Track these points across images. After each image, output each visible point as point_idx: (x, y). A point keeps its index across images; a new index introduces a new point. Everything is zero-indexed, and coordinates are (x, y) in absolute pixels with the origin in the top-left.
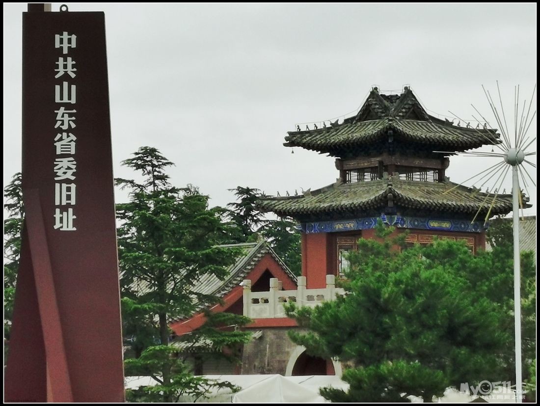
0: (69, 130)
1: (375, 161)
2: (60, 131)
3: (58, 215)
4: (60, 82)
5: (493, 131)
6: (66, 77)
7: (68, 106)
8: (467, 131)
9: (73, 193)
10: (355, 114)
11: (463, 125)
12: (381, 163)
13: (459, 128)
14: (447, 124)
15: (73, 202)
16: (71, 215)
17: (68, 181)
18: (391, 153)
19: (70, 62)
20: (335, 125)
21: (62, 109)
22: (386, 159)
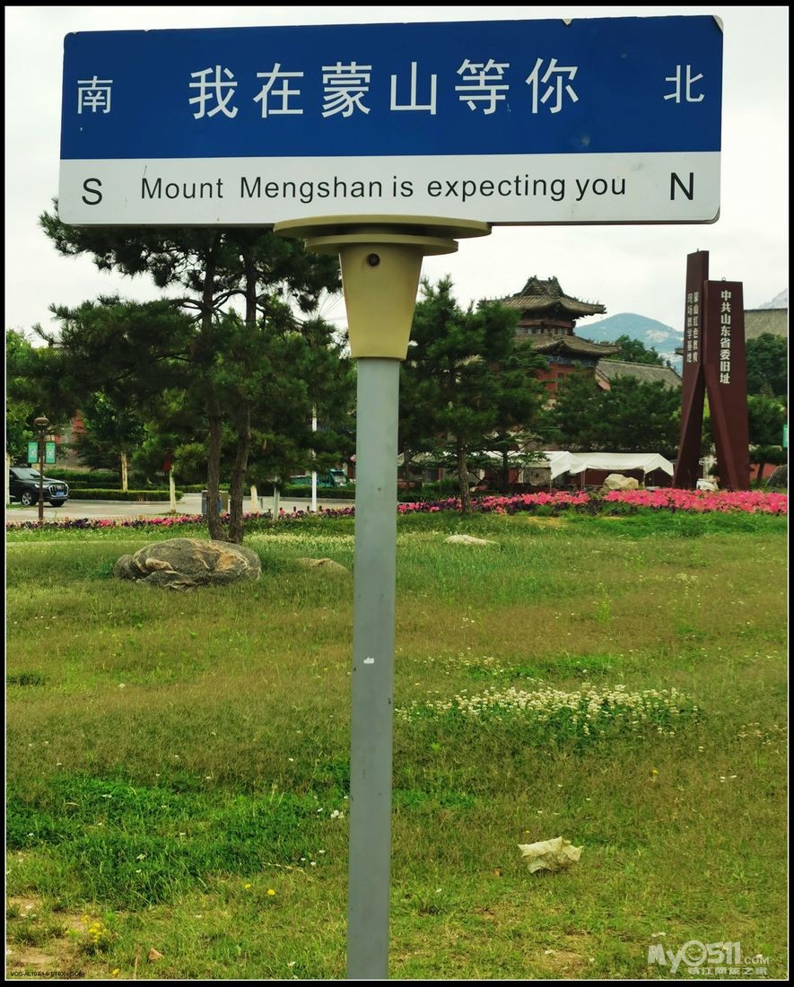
0: (727, 337)
1: (538, 322)
2: (723, 337)
3: (722, 376)
4: (723, 314)
5: (602, 306)
6: (726, 312)
7: (727, 325)
8: (587, 305)
9: (728, 366)
10: (520, 291)
11: (585, 301)
12: (542, 323)
13: (582, 303)
14: (575, 300)
15: (728, 370)
16: (727, 376)
17: (726, 360)
18: (551, 318)
19: (728, 305)
20: (508, 298)
21: (724, 327)
22: (547, 321)
